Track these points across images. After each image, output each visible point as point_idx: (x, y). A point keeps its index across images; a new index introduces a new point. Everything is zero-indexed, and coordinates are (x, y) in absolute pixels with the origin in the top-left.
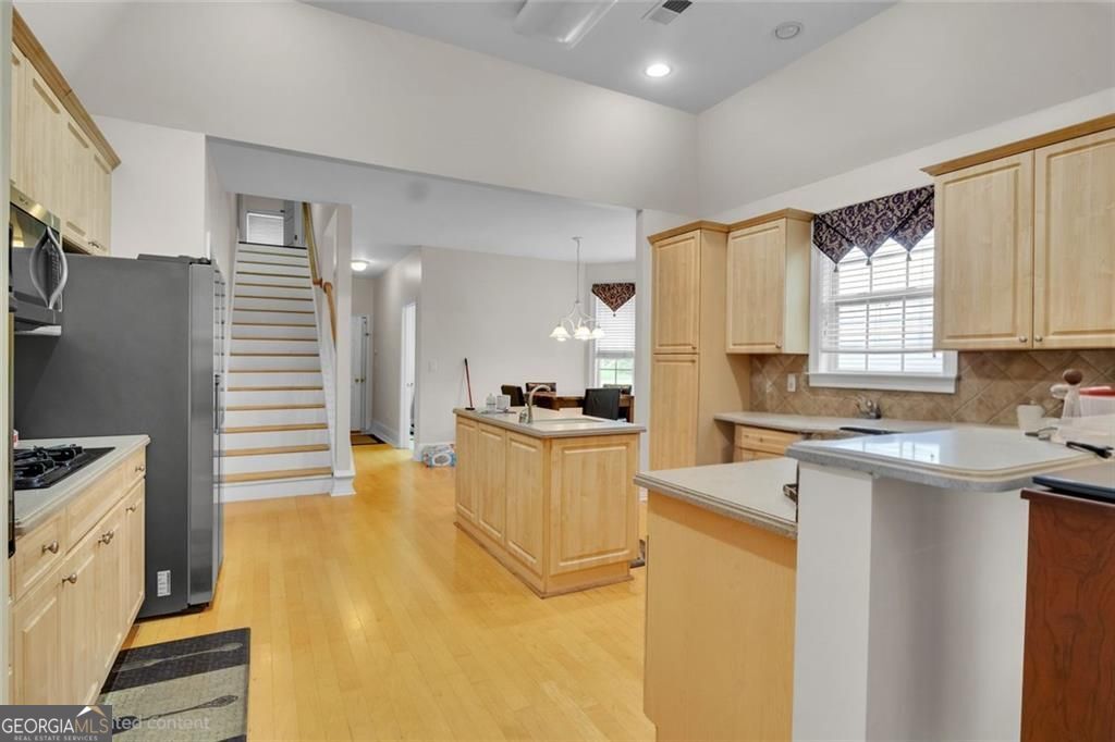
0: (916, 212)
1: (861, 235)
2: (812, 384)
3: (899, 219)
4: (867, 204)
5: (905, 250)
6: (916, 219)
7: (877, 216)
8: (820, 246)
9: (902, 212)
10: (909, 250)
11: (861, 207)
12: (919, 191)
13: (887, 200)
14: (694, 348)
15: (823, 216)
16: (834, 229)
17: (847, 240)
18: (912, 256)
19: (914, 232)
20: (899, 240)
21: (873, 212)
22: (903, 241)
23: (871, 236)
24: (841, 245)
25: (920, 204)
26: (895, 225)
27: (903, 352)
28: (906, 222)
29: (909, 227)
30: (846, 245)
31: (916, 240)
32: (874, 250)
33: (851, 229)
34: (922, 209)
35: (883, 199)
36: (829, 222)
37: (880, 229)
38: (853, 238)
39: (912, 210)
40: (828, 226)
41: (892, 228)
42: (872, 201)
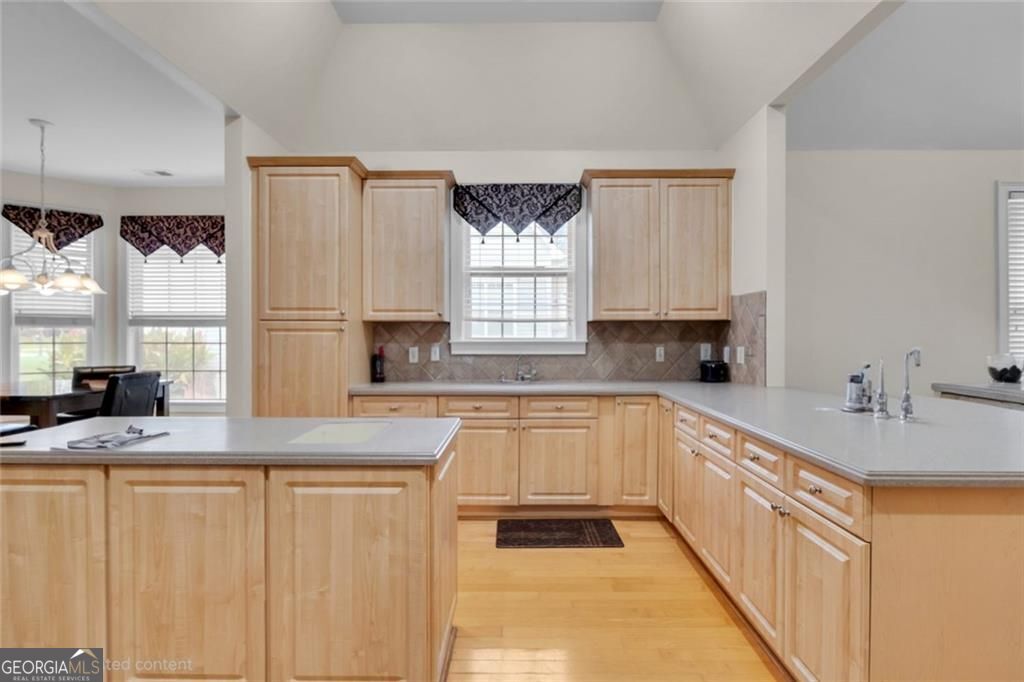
0: (555, 204)
1: (508, 213)
2: (453, 352)
3: (543, 206)
4: (513, 186)
5: (548, 234)
6: (557, 210)
7: (523, 199)
8: (464, 215)
9: (545, 200)
10: (552, 234)
11: (507, 188)
12: (559, 187)
13: (531, 187)
14: (342, 314)
15: (468, 187)
16: (481, 203)
17: (494, 215)
18: (554, 239)
19: (555, 221)
20: (542, 224)
21: (519, 195)
22: (546, 226)
23: (519, 217)
24: (487, 219)
25: (560, 198)
26: (540, 210)
27: (535, 321)
28: (547, 210)
29: (550, 215)
30: (492, 219)
31: (558, 227)
32: (522, 229)
33: (498, 206)
34: (560, 202)
35: (527, 185)
36: (474, 195)
37: (526, 212)
38: (501, 215)
39: (554, 201)
40: (472, 198)
41: (538, 213)
42: (518, 185)
